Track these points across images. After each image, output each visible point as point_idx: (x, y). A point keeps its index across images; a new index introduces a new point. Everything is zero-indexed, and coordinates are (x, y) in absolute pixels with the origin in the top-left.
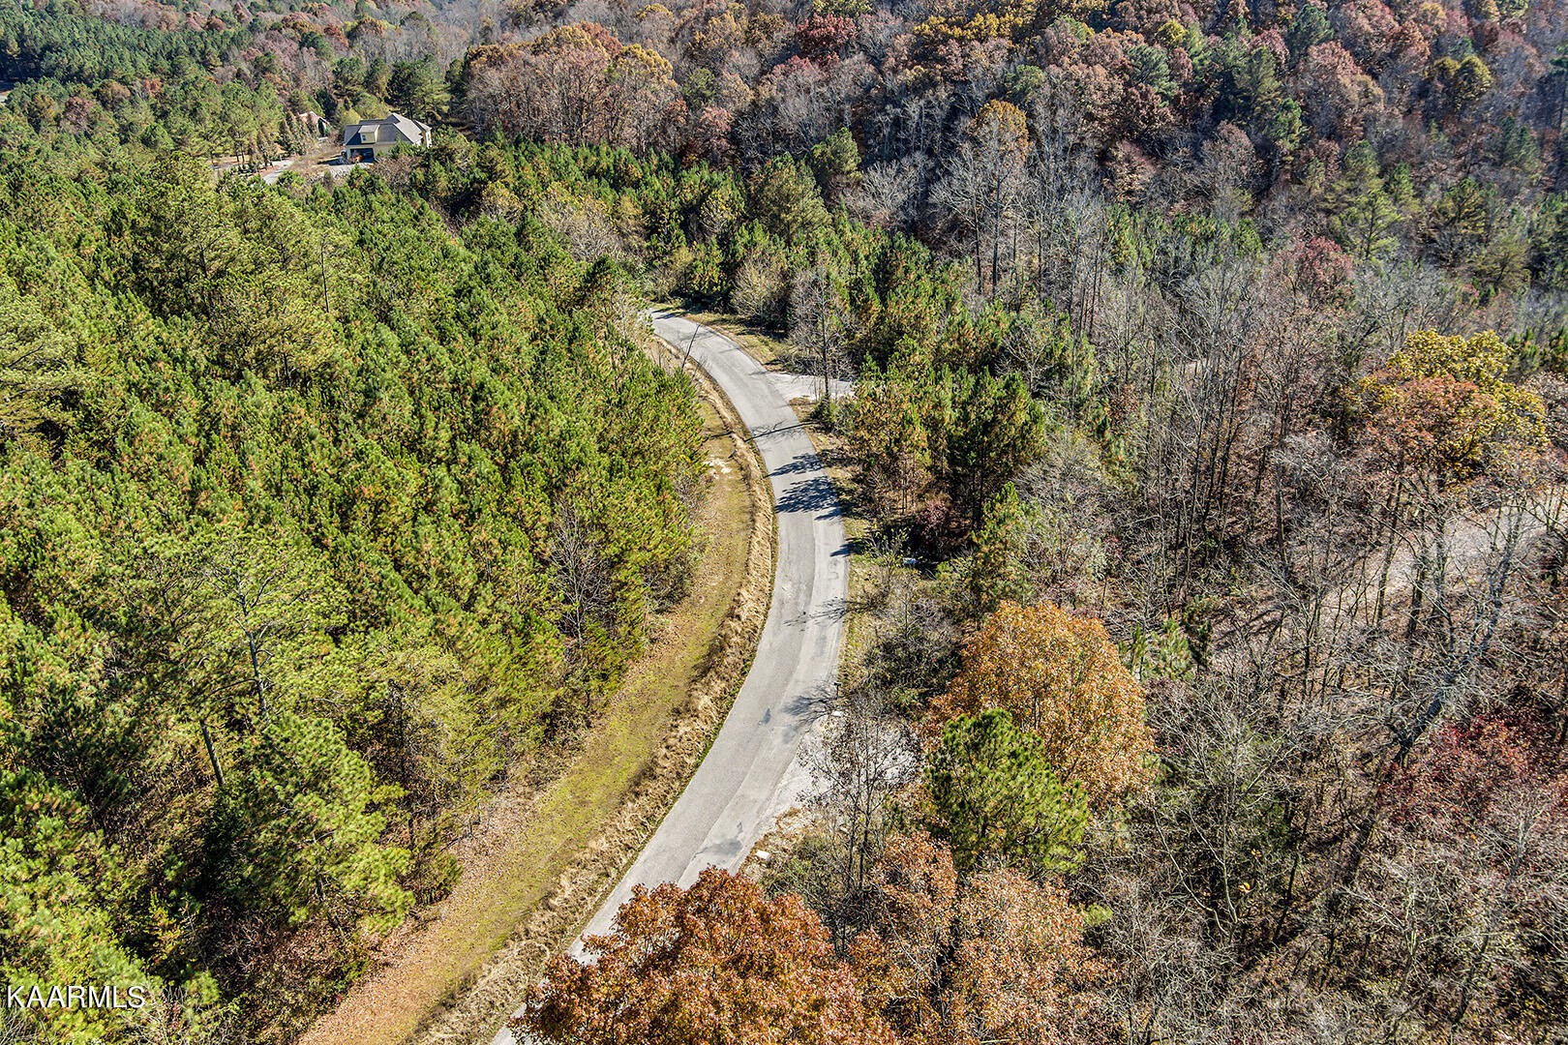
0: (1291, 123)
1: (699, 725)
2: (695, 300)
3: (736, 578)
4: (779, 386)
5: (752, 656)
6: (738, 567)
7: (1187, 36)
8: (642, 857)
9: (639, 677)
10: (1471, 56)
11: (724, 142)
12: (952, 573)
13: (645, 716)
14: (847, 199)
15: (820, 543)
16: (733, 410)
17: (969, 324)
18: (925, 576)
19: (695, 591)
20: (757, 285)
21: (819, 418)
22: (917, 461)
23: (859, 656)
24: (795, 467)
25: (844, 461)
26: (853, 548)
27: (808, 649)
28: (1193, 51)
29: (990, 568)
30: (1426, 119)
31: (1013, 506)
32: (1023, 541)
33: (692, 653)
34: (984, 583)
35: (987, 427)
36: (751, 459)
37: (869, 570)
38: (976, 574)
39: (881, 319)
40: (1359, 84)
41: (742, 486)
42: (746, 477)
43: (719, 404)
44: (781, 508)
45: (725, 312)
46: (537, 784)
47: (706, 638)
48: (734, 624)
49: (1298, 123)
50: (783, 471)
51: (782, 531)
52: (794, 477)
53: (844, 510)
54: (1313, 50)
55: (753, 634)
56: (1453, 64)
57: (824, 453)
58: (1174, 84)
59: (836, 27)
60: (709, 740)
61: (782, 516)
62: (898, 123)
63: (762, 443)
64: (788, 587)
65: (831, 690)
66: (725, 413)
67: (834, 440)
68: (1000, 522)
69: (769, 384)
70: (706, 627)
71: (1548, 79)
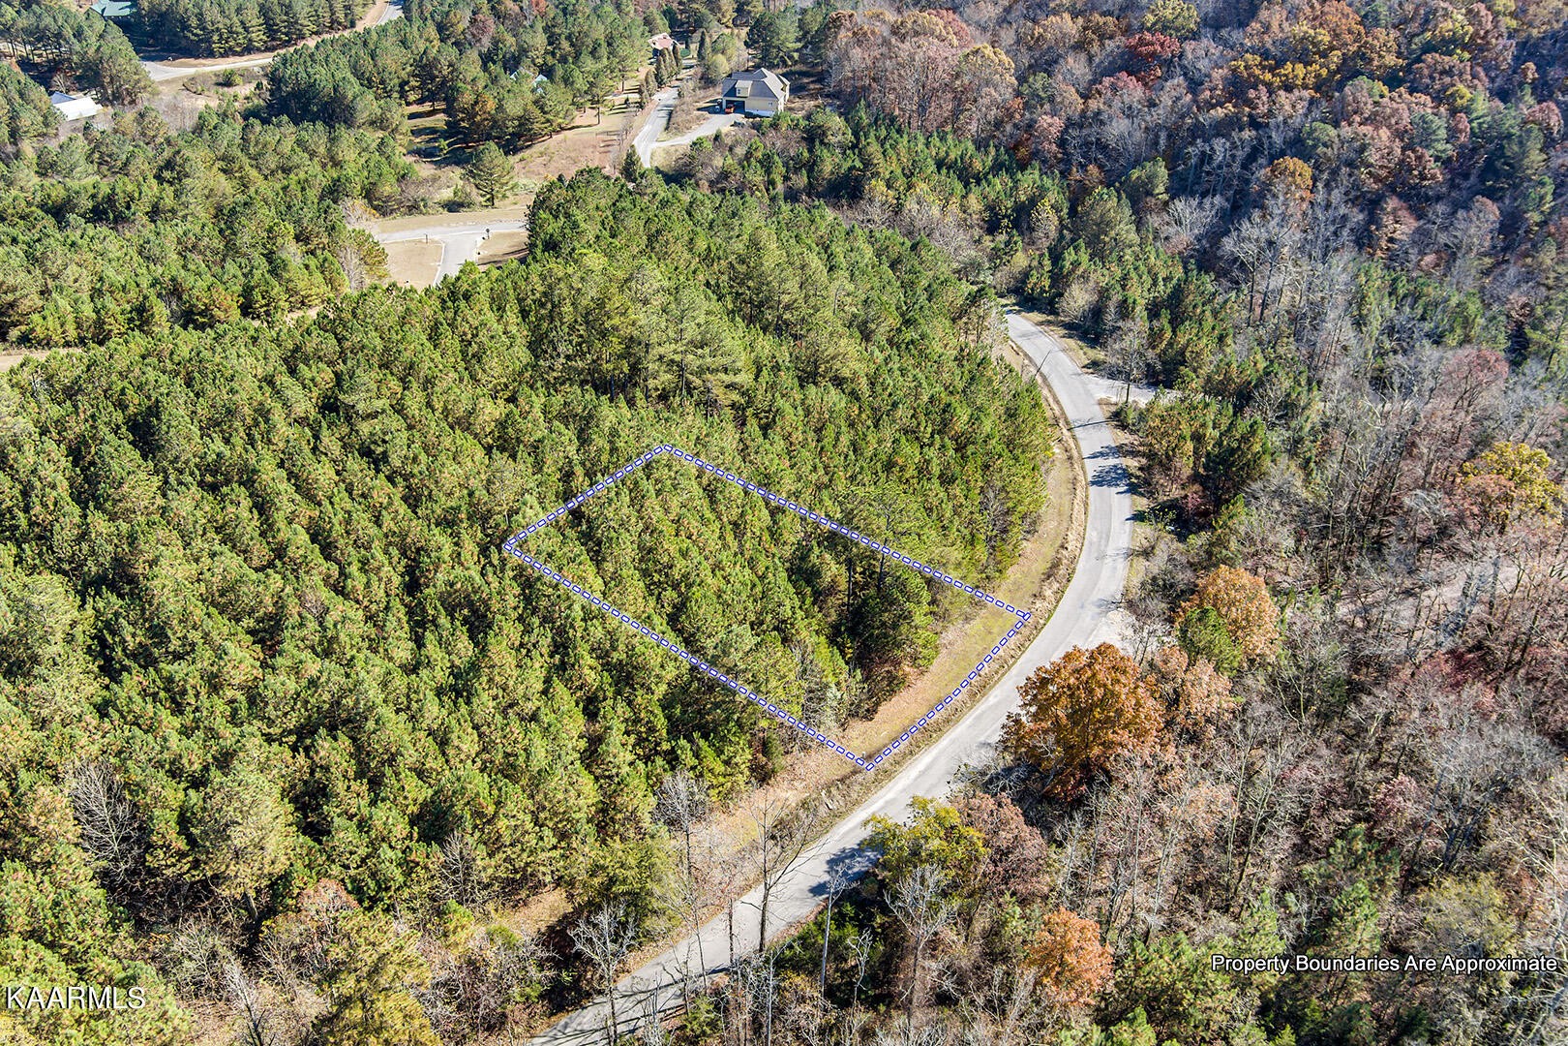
0: (1542, 198)
1: (1046, 604)
2: (1027, 300)
3: (1065, 525)
4: (1091, 386)
5: (1073, 572)
6: (1066, 517)
7: (1472, 100)
8: (1019, 662)
9: (1013, 573)
11: (1054, 147)
12: (1198, 540)
13: (1019, 595)
14: (1154, 220)
15: (1115, 510)
16: (1058, 402)
17: (1234, 365)
18: (1180, 541)
19: (1041, 529)
20: (1078, 299)
21: (1118, 418)
22: (1185, 465)
23: (1136, 581)
24: (1102, 454)
25: (1134, 454)
26: (1139, 517)
27: (1105, 573)
28: (1474, 115)
29: (1221, 542)
31: (1239, 507)
32: (1242, 530)
33: (1042, 566)
34: (1215, 550)
35: (1233, 451)
36: (1071, 442)
37: (1145, 530)
38: (1212, 544)
39: (1170, 344)
41: (1067, 464)
42: (1070, 458)
43: (1051, 400)
44: (1093, 483)
45: (1051, 314)
46: (967, 619)
47: (1049, 558)
48: (1064, 552)
49: (1548, 198)
50: (1094, 456)
51: (1091, 497)
52: (1100, 461)
53: (1133, 489)
55: (1074, 560)
57: (1121, 447)
58: (1449, 146)
59: (1162, 45)
60: (1051, 613)
61: (1093, 489)
62: (1205, 158)
63: (1078, 432)
64: (1094, 534)
65: (1118, 597)
66: (1055, 407)
67: (1127, 435)
68: (1231, 517)
69: (1084, 384)
70: (1050, 553)
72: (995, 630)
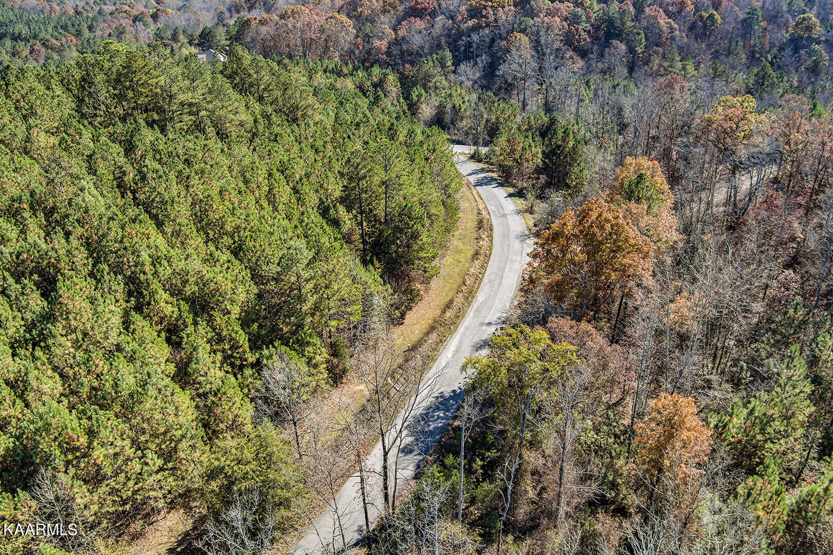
0: (640, 40)
1: (486, 243)
3: (474, 204)
5: (492, 226)
10: (712, 11)
11: (385, 56)
13: (467, 240)
15: (497, 194)
20: (426, 112)
21: (474, 158)
23: (531, 224)
24: (474, 173)
25: (492, 171)
26: (510, 195)
27: (511, 223)
28: (594, 11)
30: (696, 38)
33: (473, 224)
35: (559, 148)
37: (520, 201)
40: (667, 23)
44: (476, 185)
47: (474, 220)
48: (481, 216)
49: (644, 40)
50: (470, 175)
51: (481, 192)
52: (475, 176)
53: (501, 185)
54: (647, 10)
55: (489, 219)
56: (706, 15)
57: (482, 169)
58: (588, 25)
59: (427, 4)
60: (490, 247)
61: (478, 188)
64: (492, 207)
65: (526, 233)
67: (483, 164)
71: (744, 21)
72: (462, 260)
